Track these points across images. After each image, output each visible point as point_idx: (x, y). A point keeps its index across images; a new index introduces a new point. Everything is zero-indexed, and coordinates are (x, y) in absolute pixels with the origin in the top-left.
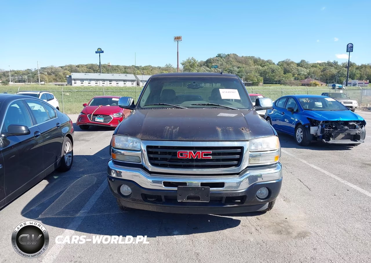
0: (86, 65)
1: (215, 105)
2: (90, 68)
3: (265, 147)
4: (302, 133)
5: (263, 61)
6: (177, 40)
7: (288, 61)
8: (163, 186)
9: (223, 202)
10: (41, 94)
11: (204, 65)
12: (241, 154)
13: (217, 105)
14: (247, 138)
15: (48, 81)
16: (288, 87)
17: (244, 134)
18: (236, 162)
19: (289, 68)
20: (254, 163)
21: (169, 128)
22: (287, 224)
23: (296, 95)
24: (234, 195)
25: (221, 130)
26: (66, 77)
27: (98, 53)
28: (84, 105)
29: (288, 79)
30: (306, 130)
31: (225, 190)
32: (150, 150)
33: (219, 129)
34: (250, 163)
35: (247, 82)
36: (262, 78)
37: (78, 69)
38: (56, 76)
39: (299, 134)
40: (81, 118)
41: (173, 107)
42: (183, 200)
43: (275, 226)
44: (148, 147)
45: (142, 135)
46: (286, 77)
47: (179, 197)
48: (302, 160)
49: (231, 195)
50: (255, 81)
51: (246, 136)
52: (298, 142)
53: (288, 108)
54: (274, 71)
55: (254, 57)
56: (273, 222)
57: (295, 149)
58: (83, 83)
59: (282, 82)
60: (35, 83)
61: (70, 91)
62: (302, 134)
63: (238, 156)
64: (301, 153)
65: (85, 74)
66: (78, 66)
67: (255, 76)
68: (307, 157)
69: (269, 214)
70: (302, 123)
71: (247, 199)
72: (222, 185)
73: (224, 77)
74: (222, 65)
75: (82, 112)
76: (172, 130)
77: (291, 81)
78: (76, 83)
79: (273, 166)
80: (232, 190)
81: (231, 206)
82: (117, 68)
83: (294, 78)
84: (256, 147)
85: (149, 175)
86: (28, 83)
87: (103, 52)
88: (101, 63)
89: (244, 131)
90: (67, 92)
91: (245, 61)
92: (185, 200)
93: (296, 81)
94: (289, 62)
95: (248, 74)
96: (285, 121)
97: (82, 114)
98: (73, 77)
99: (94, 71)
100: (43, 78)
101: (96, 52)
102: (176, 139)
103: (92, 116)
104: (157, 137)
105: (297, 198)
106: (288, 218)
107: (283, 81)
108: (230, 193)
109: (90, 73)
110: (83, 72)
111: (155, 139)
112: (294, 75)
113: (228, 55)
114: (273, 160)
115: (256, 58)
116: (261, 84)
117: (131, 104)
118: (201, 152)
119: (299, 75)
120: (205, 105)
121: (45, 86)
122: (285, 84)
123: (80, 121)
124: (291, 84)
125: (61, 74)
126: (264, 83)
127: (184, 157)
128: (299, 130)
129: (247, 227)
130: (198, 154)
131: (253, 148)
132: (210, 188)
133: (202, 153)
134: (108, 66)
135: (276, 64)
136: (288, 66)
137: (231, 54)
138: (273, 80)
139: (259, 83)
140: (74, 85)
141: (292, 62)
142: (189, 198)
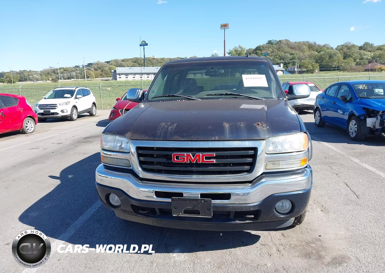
0: (131, 59)
1: (234, 95)
2: (135, 62)
3: (287, 148)
4: (356, 125)
5: (319, 46)
6: (224, 27)
7: (348, 44)
8: (155, 197)
9: (232, 216)
10: (77, 90)
11: (253, 53)
12: (254, 157)
13: (237, 95)
14: (262, 137)
15: (94, 77)
16: (346, 73)
17: (259, 132)
18: (247, 168)
19: (350, 52)
20: (272, 168)
21: (165, 125)
22: (320, 243)
23: (352, 81)
24: (244, 210)
25: (230, 126)
26: (111, 72)
27: (142, 46)
28: (118, 100)
29: (348, 64)
30: (361, 121)
31: (232, 203)
32: (140, 152)
33: (227, 125)
34: (267, 168)
35: (301, 69)
36: (318, 64)
37: (123, 63)
38: (102, 71)
39: (353, 126)
40: (113, 113)
41: (183, 99)
42: (180, 214)
43: (303, 246)
44: (138, 149)
45: (131, 133)
46: (346, 63)
47: (173, 210)
48: (353, 159)
49: (239, 209)
50: (309, 69)
51: (261, 133)
52: (352, 136)
53: (341, 97)
54: (331, 56)
55: (309, 42)
56: (302, 240)
57: (345, 145)
58: (127, 78)
59: (341, 68)
60: (83, 79)
61: (111, 86)
62: (356, 127)
63: (250, 160)
64: (354, 149)
65: (130, 68)
66: (123, 61)
67: (309, 63)
68: (360, 155)
69: (299, 229)
70: (357, 114)
71: (262, 215)
72: (227, 196)
73: (250, 60)
74: (273, 52)
75: (114, 107)
76: (168, 127)
77: (352, 66)
78: (121, 78)
79: (299, 171)
80: (241, 202)
81: (242, 222)
82: (162, 61)
83: (355, 63)
84: (276, 147)
85: (140, 183)
86: (76, 79)
87: (147, 45)
88: (146, 57)
89: (259, 128)
90: (109, 86)
91: (298, 47)
92: (182, 215)
93: (358, 66)
94: (350, 45)
95: (302, 61)
96: (339, 112)
97: (114, 109)
98: (117, 72)
99: (139, 65)
100: (89, 74)
101: (140, 45)
102: (171, 138)
103: (124, 111)
104: (149, 136)
105: (339, 208)
106: (323, 236)
107: (343, 67)
108: (238, 207)
109: (135, 66)
110: (128, 66)
111: (147, 138)
112: (355, 60)
113: (280, 41)
114: (299, 164)
115: (311, 43)
116: (317, 71)
117: (140, 97)
118: (201, 155)
119: (361, 59)
120: (222, 95)
121: (91, 82)
122: (344, 70)
123: (112, 116)
124: (352, 70)
125: (107, 69)
126: (321, 70)
127: (180, 161)
128: (352, 122)
129: (266, 246)
130: (198, 157)
131: (271, 149)
132: (212, 201)
133: (203, 156)
134: (153, 59)
135: (334, 48)
136: (348, 50)
137: (282, 40)
138: (331, 67)
139: (314, 70)
140: (118, 79)
141: (354, 46)
142: (186, 212)
